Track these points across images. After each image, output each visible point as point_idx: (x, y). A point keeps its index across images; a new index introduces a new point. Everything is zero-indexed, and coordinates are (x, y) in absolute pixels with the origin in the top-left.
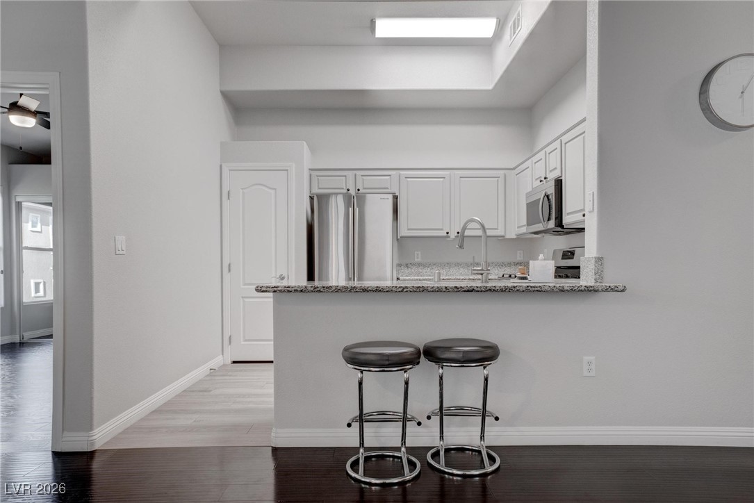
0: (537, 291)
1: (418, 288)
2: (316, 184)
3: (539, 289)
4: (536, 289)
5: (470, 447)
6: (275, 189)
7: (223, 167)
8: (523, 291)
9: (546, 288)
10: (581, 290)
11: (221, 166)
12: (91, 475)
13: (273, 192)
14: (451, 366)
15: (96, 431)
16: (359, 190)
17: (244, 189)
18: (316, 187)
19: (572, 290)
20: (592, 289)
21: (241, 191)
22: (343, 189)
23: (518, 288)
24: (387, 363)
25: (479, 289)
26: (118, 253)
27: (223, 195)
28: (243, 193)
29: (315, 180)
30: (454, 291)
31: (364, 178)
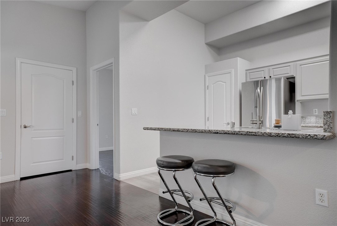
0: (253, 135)
1: (193, 130)
2: (249, 77)
3: (254, 134)
4: (253, 134)
5: (225, 222)
6: (226, 82)
7: (206, 75)
8: (245, 135)
9: (259, 133)
10: (285, 137)
11: (205, 75)
12: (120, 188)
13: (224, 84)
14: (201, 175)
15: (121, 175)
16: (270, 77)
17: (214, 84)
18: (249, 79)
19: (277, 135)
20: (294, 136)
21: (212, 85)
22: (262, 77)
23: (241, 133)
24: (162, 166)
25: (220, 132)
26: (133, 114)
27: (206, 88)
28: (213, 86)
29: (248, 75)
30: (208, 133)
31: (274, 70)
